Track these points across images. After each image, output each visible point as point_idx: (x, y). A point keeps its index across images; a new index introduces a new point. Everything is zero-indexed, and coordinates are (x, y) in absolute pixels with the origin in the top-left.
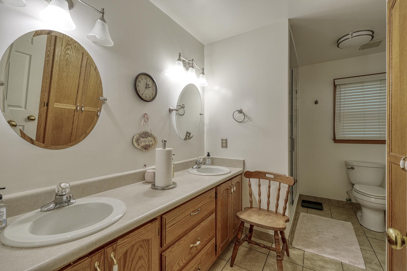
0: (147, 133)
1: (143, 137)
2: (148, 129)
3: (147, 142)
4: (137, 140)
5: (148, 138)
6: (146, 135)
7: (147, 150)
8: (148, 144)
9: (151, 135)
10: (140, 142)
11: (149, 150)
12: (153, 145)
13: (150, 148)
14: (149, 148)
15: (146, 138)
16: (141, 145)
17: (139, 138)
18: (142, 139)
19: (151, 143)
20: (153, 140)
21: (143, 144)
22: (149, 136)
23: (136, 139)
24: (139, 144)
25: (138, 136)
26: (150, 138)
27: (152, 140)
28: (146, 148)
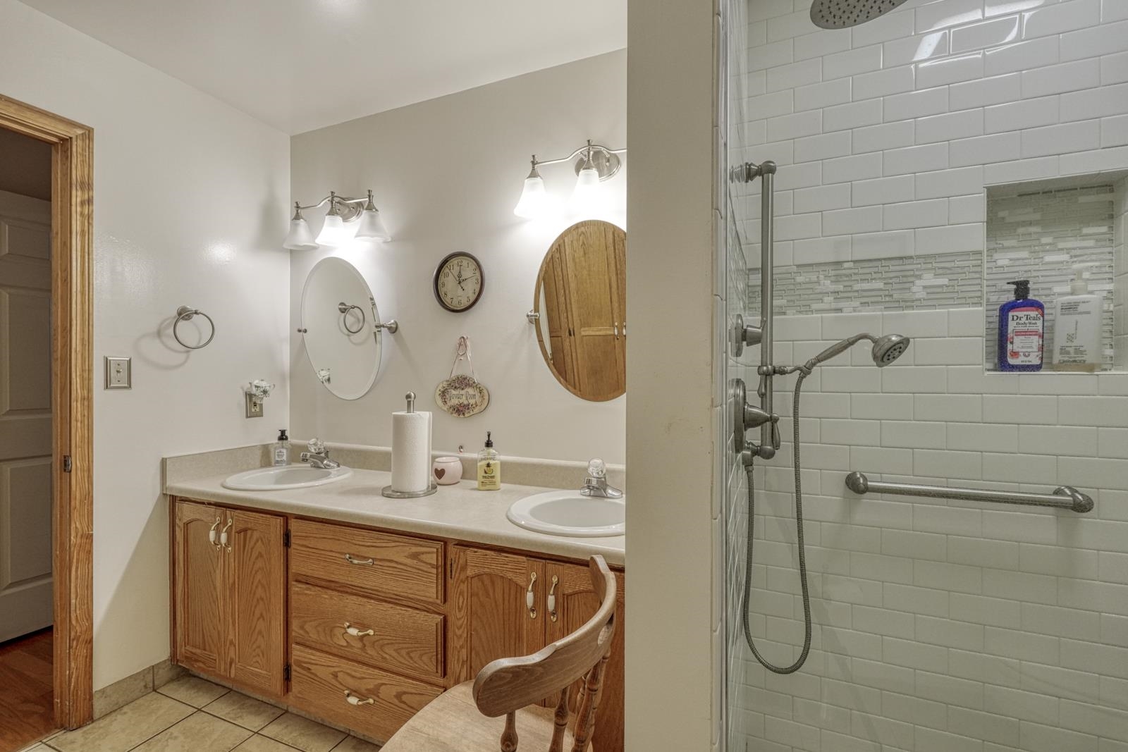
0: (465, 379)
1: (455, 387)
2: (467, 372)
3: (464, 398)
4: (443, 392)
5: (466, 390)
6: (462, 382)
7: (462, 416)
8: (466, 402)
9: (474, 382)
10: (447, 396)
11: (466, 415)
12: (477, 406)
13: (469, 412)
14: (467, 411)
15: (463, 389)
16: (449, 404)
17: (447, 389)
18: (454, 392)
19: (472, 401)
20: (478, 395)
21: (455, 402)
22: (468, 385)
23: (442, 390)
24: (445, 402)
25: (445, 384)
26: (470, 391)
27: (475, 395)
28: (460, 410)
